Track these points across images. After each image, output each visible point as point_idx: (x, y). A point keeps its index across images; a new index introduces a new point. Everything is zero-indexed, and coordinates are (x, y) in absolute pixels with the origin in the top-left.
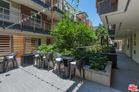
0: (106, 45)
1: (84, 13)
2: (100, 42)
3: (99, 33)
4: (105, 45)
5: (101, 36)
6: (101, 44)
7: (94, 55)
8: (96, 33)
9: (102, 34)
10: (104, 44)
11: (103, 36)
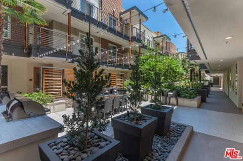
0: (199, 82)
1: (165, 35)
2: (189, 77)
3: (188, 65)
4: (197, 81)
5: (190, 69)
6: (191, 80)
7: (184, 90)
8: (183, 64)
9: (192, 66)
10: (195, 80)
11: (194, 69)
